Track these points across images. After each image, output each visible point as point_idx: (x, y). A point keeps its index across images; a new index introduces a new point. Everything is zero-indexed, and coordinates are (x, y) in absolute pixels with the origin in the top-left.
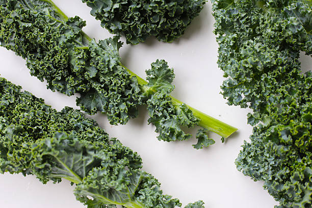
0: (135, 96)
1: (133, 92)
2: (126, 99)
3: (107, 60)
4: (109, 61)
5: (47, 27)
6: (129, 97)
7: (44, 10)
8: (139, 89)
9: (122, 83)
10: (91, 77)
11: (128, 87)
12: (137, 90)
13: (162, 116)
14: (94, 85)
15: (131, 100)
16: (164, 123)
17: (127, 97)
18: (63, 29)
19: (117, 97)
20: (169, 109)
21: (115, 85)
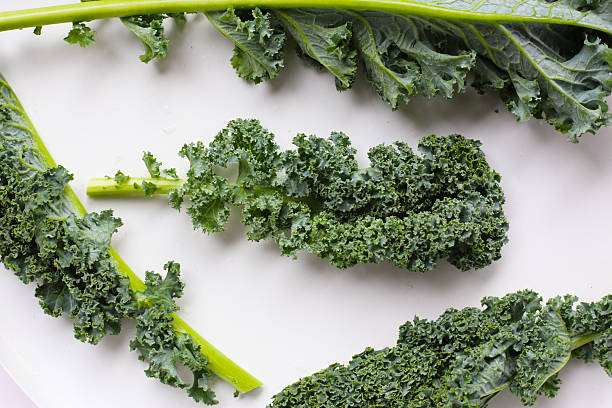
0: (119, 307)
1: (118, 300)
2: (105, 307)
3: (85, 251)
4: (87, 254)
5: (12, 179)
6: (111, 306)
7: (15, 148)
8: (128, 296)
9: (104, 286)
10: (63, 267)
11: (113, 292)
12: (126, 298)
13: (154, 346)
14: (66, 278)
15: (113, 312)
16: (155, 355)
17: (108, 305)
18: (36, 185)
19: (94, 304)
20: (166, 336)
21: (94, 287)
